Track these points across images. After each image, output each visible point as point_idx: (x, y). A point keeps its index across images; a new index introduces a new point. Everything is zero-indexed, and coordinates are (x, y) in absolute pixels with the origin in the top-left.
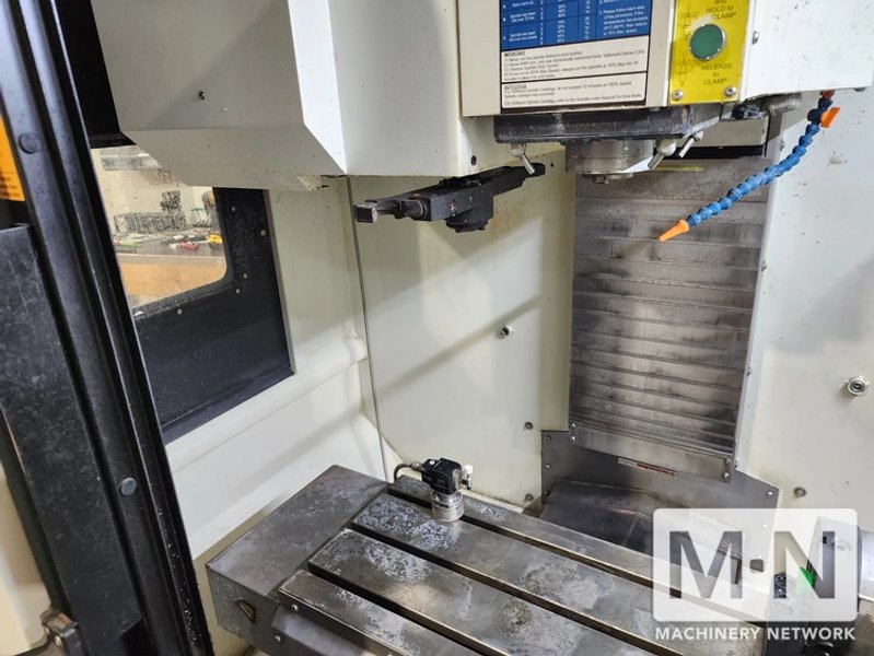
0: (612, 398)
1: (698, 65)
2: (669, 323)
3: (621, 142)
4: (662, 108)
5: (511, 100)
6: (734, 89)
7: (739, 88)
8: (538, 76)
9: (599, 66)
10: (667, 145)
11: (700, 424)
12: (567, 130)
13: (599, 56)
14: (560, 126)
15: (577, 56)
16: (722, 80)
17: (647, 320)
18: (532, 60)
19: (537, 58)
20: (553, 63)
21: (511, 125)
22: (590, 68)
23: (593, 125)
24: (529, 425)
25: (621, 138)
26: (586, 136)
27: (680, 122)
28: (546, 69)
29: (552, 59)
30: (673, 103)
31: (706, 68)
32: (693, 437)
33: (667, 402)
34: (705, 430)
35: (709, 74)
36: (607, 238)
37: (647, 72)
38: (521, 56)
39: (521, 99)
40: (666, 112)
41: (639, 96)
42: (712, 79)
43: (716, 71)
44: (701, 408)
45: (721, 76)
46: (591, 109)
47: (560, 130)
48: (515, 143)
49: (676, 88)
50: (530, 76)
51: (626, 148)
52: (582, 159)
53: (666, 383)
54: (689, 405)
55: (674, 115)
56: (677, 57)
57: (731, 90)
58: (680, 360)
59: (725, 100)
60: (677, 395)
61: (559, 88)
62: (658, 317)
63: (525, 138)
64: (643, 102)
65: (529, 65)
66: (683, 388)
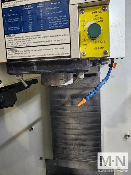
0: (65, 148)
1: (91, 42)
2: (79, 124)
3: (61, 74)
4: (78, 59)
5: (11, 56)
6: (108, 51)
7: (109, 51)
8: (22, 45)
9: (49, 41)
10: (81, 75)
11: (91, 154)
12: (38, 69)
13: (48, 37)
14: (35, 67)
15: (39, 37)
16: (102, 48)
17: (73, 123)
18: (19, 38)
19: (21, 37)
20: (28, 40)
21: (14, 67)
22: (45, 42)
23: (49, 66)
24: (41, 158)
25: (61, 72)
26: (47, 71)
27: (86, 65)
28: (25, 42)
29: (28, 38)
30: (82, 57)
31: (94, 43)
33: (81, 148)
35: (96, 45)
36: (59, 100)
37: (70, 43)
38: (14, 37)
39: (16, 55)
40: (79, 61)
41: (68, 54)
42: (98, 47)
43: (99, 44)
45: (101, 46)
46: (47, 60)
47: (35, 69)
48: (17, 75)
49: (83, 51)
50: (19, 45)
51: (64, 76)
52: (47, 80)
53: (80, 142)
54: (87, 148)
55: (83, 62)
56: (82, 38)
57: (106, 52)
59: (104, 56)
61: (32, 51)
62: (76, 122)
63: (20, 72)
64: (70, 56)
65: (18, 41)
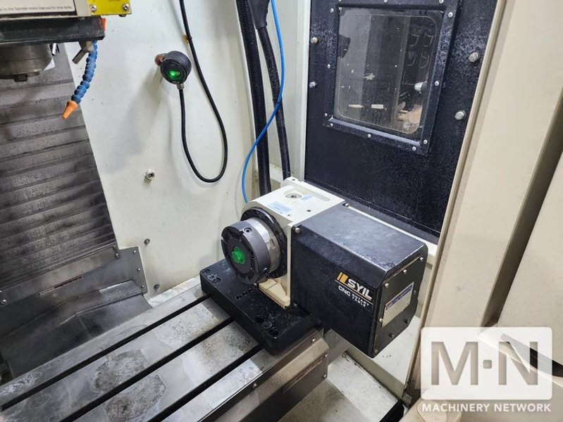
2: (44, 181)
4: (86, 18)
6: (128, 6)
11: (91, 235)
17: (26, 186)
30: (92, 14)
32: (91, 246)
33: (65, 233)
34: (97, 236)
41: (70, 7)
44: (88, 225)
53: (59, 222)
54: (80, 228)
57: (126, 7)
58: (62, 201)
60: (70, 225)
62: (35, 180)
64: (75, 12)
66: (71, 219)
